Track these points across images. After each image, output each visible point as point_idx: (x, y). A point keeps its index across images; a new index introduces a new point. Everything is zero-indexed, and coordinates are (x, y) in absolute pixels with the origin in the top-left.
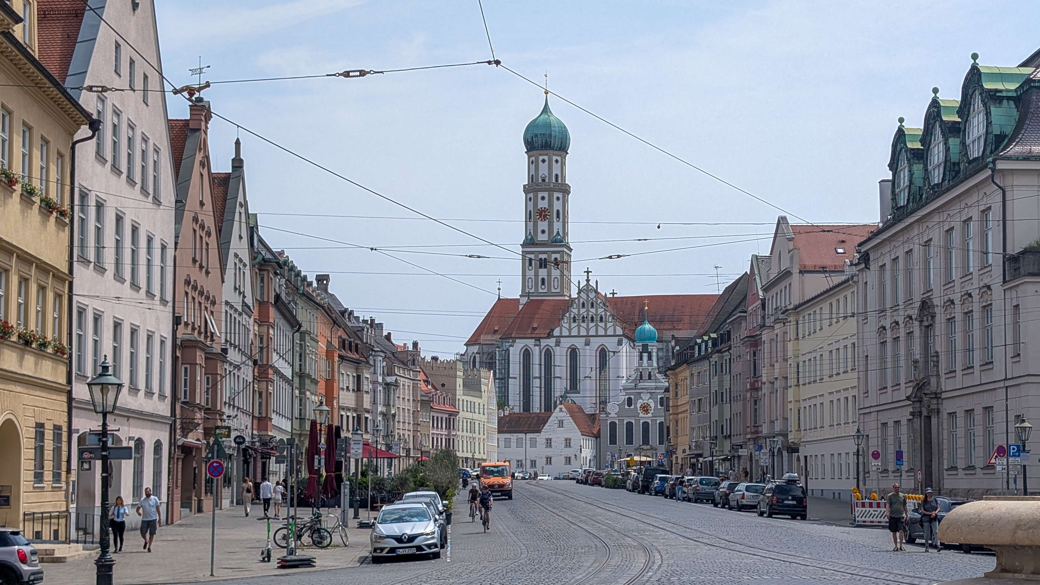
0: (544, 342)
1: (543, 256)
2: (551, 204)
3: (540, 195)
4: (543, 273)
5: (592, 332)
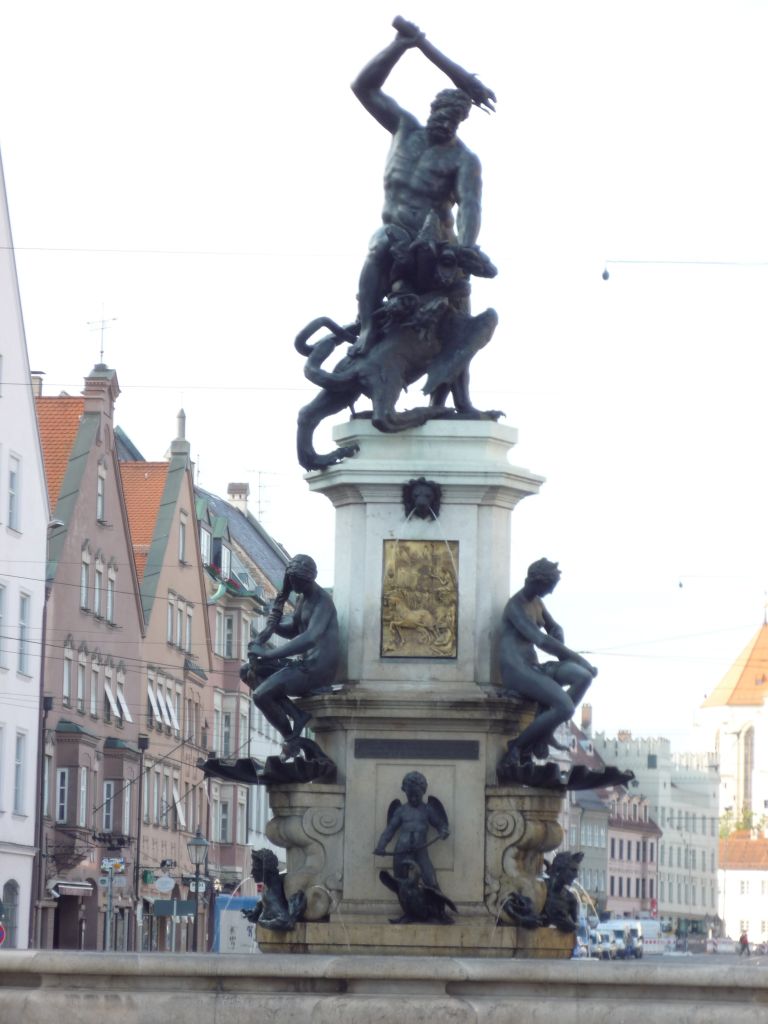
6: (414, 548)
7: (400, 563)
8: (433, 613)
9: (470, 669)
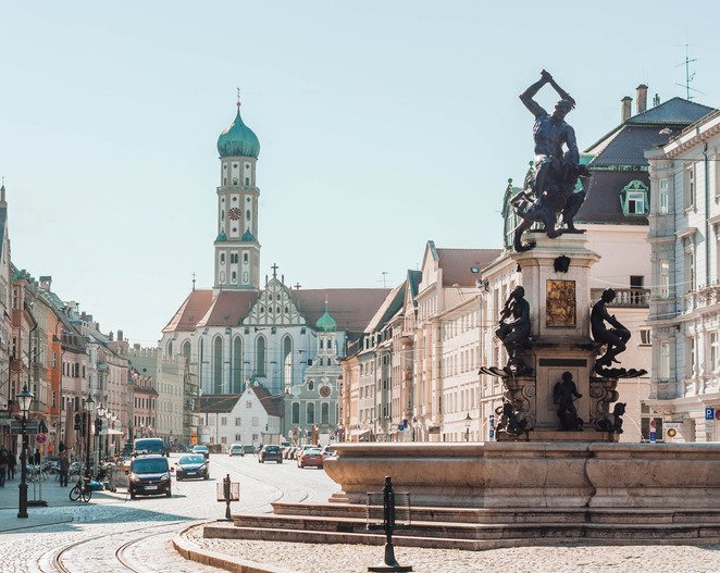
0: (235, 331)
1: (234, 252)
2: (242, 204)
3: (232, 196)
4: (234, 268)
5: (278, 322)
6: (558, 283)
7: (553, 289)
8: (566, 309)
9: (581, 331)
